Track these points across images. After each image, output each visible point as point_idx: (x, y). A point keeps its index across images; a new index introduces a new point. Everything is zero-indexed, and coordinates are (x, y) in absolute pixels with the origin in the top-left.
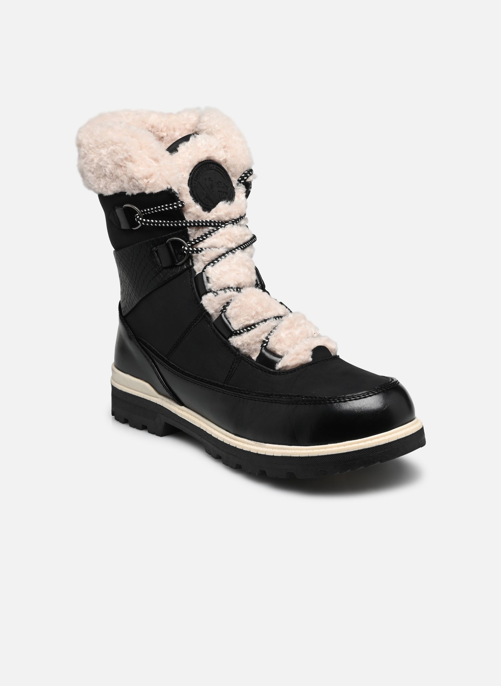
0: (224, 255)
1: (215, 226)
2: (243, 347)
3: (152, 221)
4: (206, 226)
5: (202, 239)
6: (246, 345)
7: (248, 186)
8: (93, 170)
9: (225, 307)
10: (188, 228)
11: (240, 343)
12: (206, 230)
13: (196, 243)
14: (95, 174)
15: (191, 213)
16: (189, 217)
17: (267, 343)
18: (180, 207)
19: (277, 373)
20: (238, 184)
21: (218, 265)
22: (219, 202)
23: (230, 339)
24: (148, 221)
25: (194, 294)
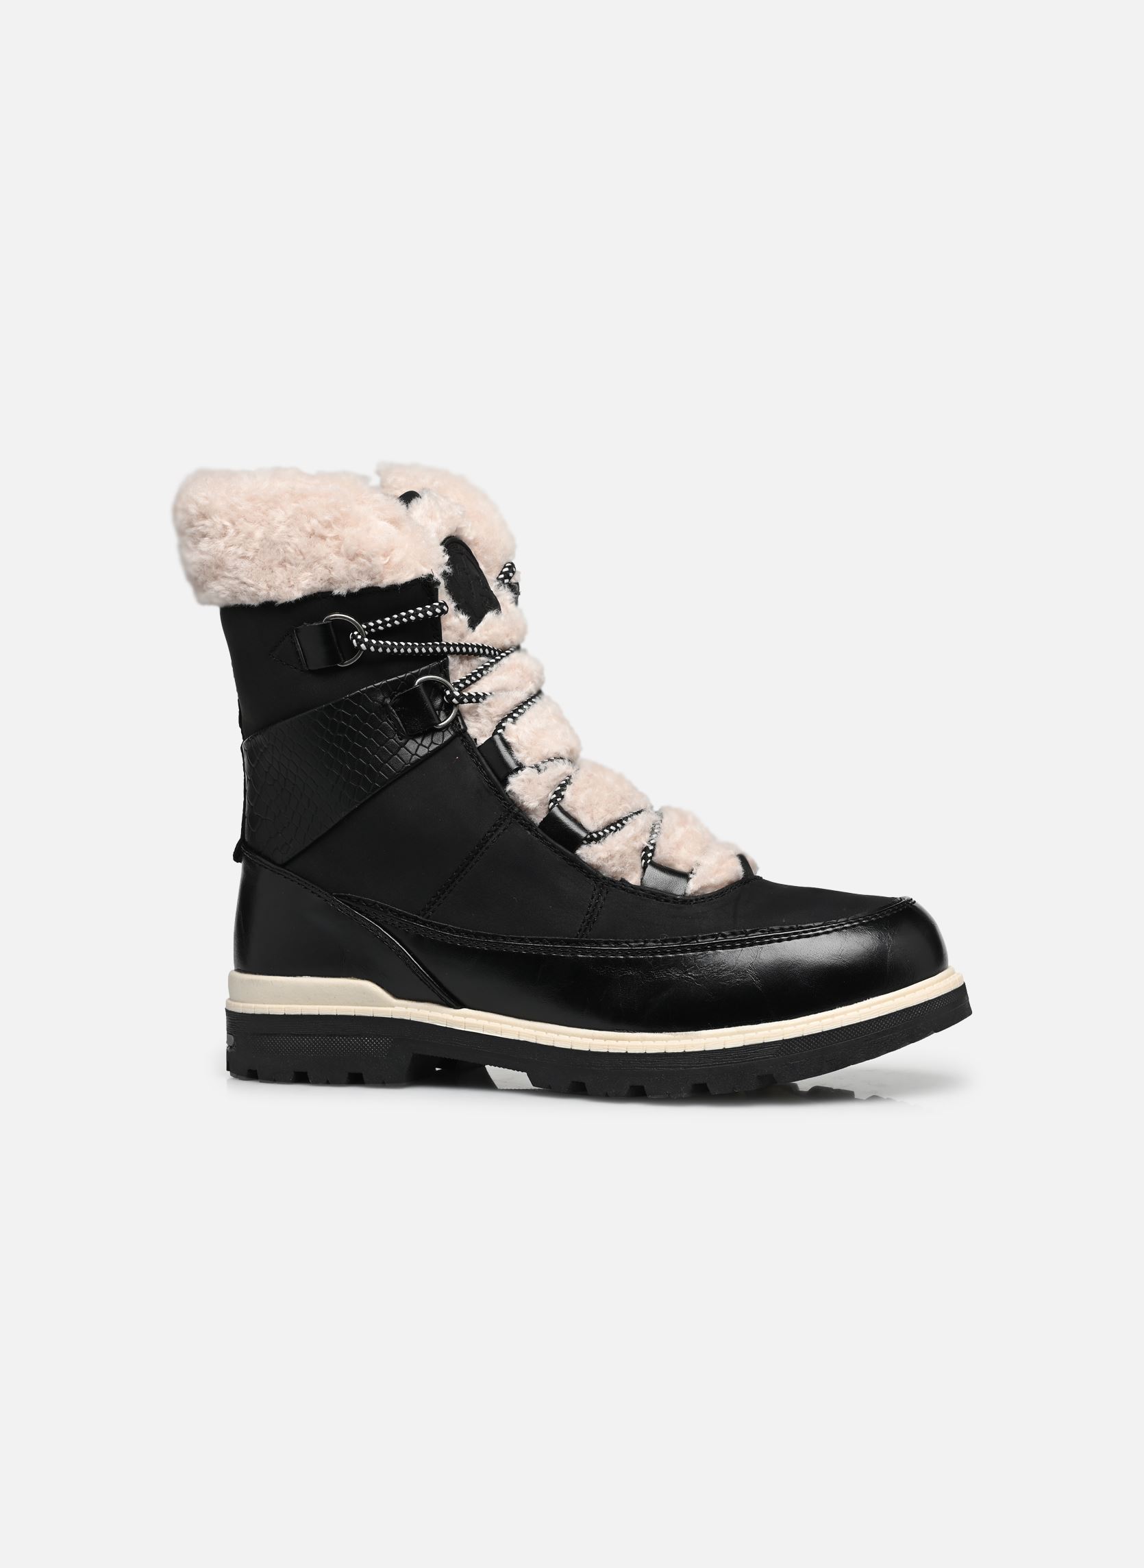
0: (525, 703)
1: (490, 656)
2: (610, 862)
3: (389, 643)
4: (478, 654)
5: (474, 678)
6: (618, 856)
7: (514, 589)
8: (250, 554)
9: (558, 794)
10: (449, 657)
11: (604, 855)
12: (478, 663)
13: (467, 686)
14: (257, 562)
15: (453, 628)
16: (449, 636)
17: (652, 851)
18: (437, 613)
19: (692, 901)
20: (499, 586)
21: (522, 720)
22: (486, 613)
23: (578, 852)
24: (382, 642)
25: (488, 776)
